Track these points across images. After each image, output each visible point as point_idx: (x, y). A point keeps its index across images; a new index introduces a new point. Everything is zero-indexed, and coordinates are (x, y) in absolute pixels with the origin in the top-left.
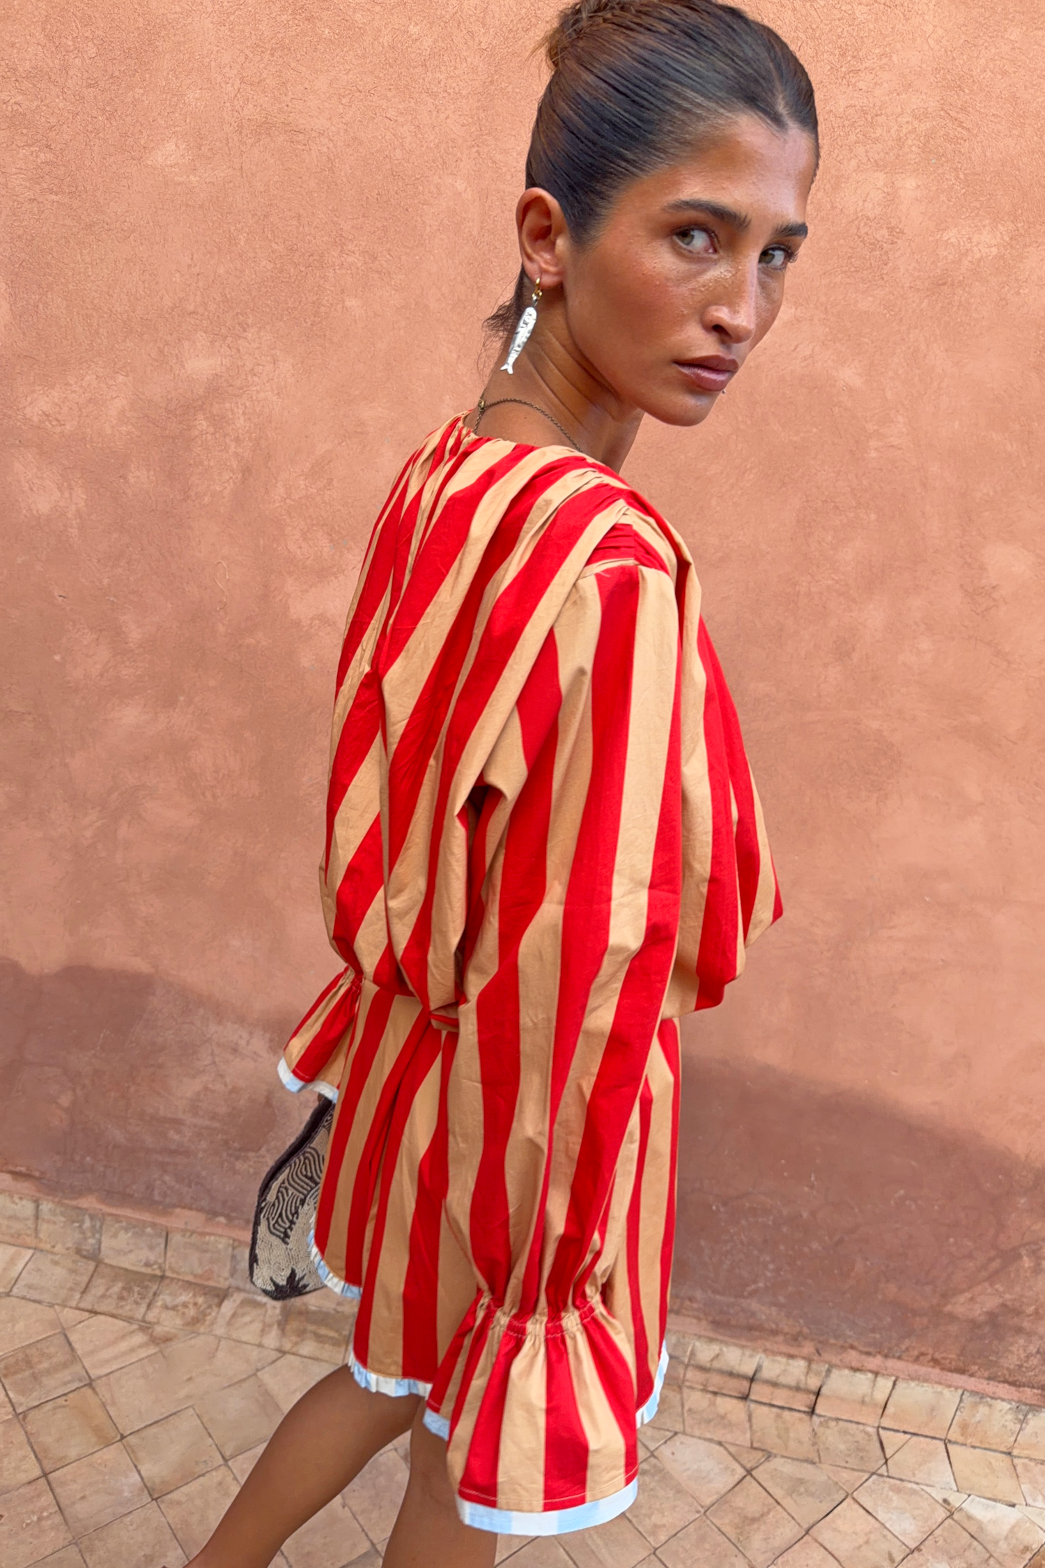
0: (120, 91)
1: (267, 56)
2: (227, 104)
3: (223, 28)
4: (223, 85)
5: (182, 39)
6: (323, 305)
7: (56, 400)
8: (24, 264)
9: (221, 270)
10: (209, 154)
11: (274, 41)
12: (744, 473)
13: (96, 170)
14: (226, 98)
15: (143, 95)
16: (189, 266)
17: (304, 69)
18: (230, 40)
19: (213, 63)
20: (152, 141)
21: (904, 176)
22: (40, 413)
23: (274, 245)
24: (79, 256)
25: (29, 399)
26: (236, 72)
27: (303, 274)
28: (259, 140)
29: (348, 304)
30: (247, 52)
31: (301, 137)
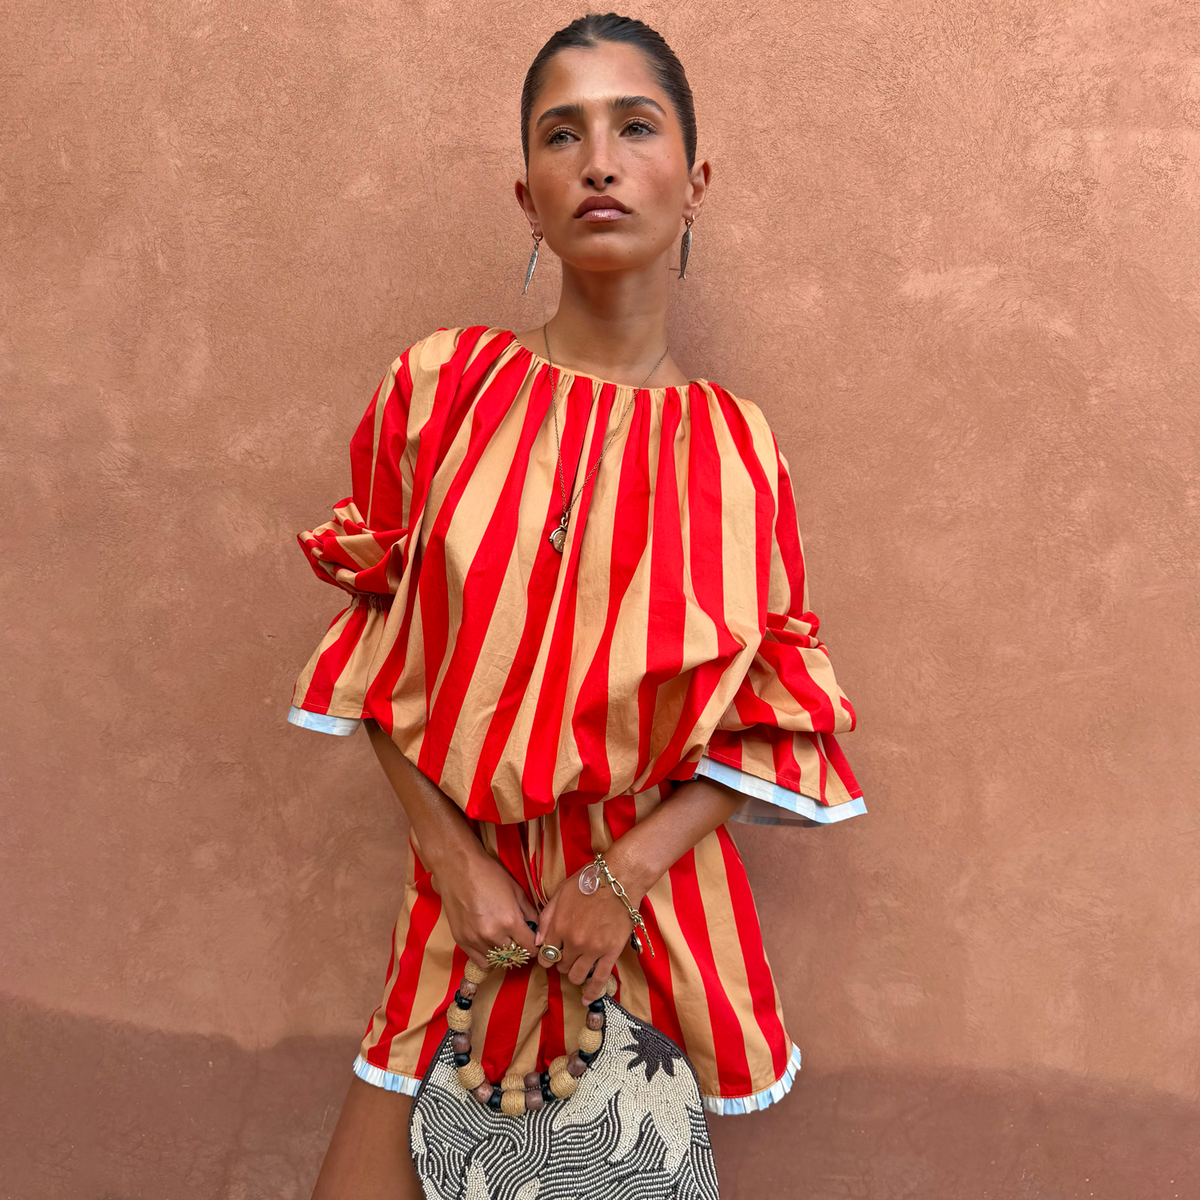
0: (314, 134)
1: (456, 86)
2: (420, 135)
3: (412, 64)
4: (415, 117)
5: (373, 79)
7: (259, 437)
8: (223, 307)
9: (421, 293)
10: (404, 183)
11: (462, 71)
12: (966, 433)
13: (292, 210)
14: (418, 129)
15: (336, 135)
16: (388, 291)
17: (493, 94)
18: (419, 74)
19: (403, 98)
20: (347, 176)
21: (1091, 129)
22: (243, 451)
23: (471, 262)
24: (277, 293)
25: (231, 439)
26: (426, 104)
27: (504, 287)
28: (452, 164)
30: (436, 84)
31: (493, 157)
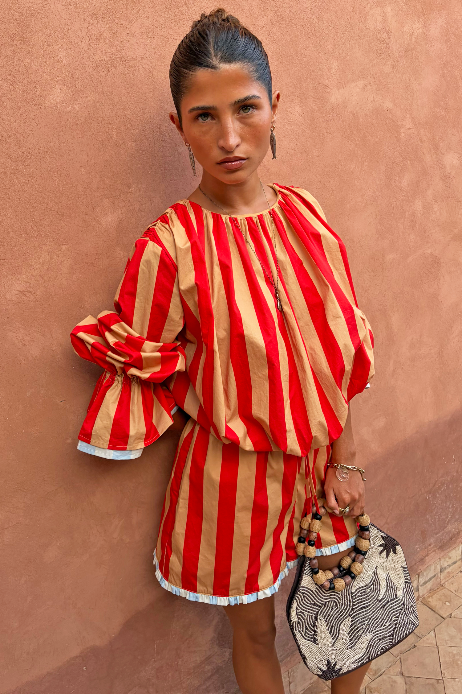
0: (15, 64)
1: (101, 19)
2: (85, 55)
3: (70, 7)
4: (80, 43)
5: (46, 20)
6: (168, 157)
7: (25, 279)
9: (107, 157)
10: (82, 89)
11: (102, 9)
13: (12, 121)
14: (83, 51)
15: (31, 63)
16: (88, 161)
17: (124, 22)
18: (76, 13)
19: (70, 32)
20: (44, 90)
22: (17, 293)
24: (15, 180)
25: (7, 287)
26: (85, 33)
28: (109, 71)
29: (180, 150)
30: (89, 19)
31: (132, 63)
